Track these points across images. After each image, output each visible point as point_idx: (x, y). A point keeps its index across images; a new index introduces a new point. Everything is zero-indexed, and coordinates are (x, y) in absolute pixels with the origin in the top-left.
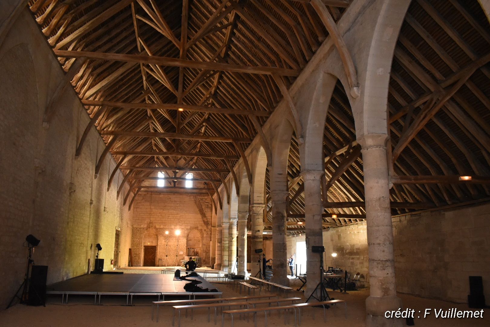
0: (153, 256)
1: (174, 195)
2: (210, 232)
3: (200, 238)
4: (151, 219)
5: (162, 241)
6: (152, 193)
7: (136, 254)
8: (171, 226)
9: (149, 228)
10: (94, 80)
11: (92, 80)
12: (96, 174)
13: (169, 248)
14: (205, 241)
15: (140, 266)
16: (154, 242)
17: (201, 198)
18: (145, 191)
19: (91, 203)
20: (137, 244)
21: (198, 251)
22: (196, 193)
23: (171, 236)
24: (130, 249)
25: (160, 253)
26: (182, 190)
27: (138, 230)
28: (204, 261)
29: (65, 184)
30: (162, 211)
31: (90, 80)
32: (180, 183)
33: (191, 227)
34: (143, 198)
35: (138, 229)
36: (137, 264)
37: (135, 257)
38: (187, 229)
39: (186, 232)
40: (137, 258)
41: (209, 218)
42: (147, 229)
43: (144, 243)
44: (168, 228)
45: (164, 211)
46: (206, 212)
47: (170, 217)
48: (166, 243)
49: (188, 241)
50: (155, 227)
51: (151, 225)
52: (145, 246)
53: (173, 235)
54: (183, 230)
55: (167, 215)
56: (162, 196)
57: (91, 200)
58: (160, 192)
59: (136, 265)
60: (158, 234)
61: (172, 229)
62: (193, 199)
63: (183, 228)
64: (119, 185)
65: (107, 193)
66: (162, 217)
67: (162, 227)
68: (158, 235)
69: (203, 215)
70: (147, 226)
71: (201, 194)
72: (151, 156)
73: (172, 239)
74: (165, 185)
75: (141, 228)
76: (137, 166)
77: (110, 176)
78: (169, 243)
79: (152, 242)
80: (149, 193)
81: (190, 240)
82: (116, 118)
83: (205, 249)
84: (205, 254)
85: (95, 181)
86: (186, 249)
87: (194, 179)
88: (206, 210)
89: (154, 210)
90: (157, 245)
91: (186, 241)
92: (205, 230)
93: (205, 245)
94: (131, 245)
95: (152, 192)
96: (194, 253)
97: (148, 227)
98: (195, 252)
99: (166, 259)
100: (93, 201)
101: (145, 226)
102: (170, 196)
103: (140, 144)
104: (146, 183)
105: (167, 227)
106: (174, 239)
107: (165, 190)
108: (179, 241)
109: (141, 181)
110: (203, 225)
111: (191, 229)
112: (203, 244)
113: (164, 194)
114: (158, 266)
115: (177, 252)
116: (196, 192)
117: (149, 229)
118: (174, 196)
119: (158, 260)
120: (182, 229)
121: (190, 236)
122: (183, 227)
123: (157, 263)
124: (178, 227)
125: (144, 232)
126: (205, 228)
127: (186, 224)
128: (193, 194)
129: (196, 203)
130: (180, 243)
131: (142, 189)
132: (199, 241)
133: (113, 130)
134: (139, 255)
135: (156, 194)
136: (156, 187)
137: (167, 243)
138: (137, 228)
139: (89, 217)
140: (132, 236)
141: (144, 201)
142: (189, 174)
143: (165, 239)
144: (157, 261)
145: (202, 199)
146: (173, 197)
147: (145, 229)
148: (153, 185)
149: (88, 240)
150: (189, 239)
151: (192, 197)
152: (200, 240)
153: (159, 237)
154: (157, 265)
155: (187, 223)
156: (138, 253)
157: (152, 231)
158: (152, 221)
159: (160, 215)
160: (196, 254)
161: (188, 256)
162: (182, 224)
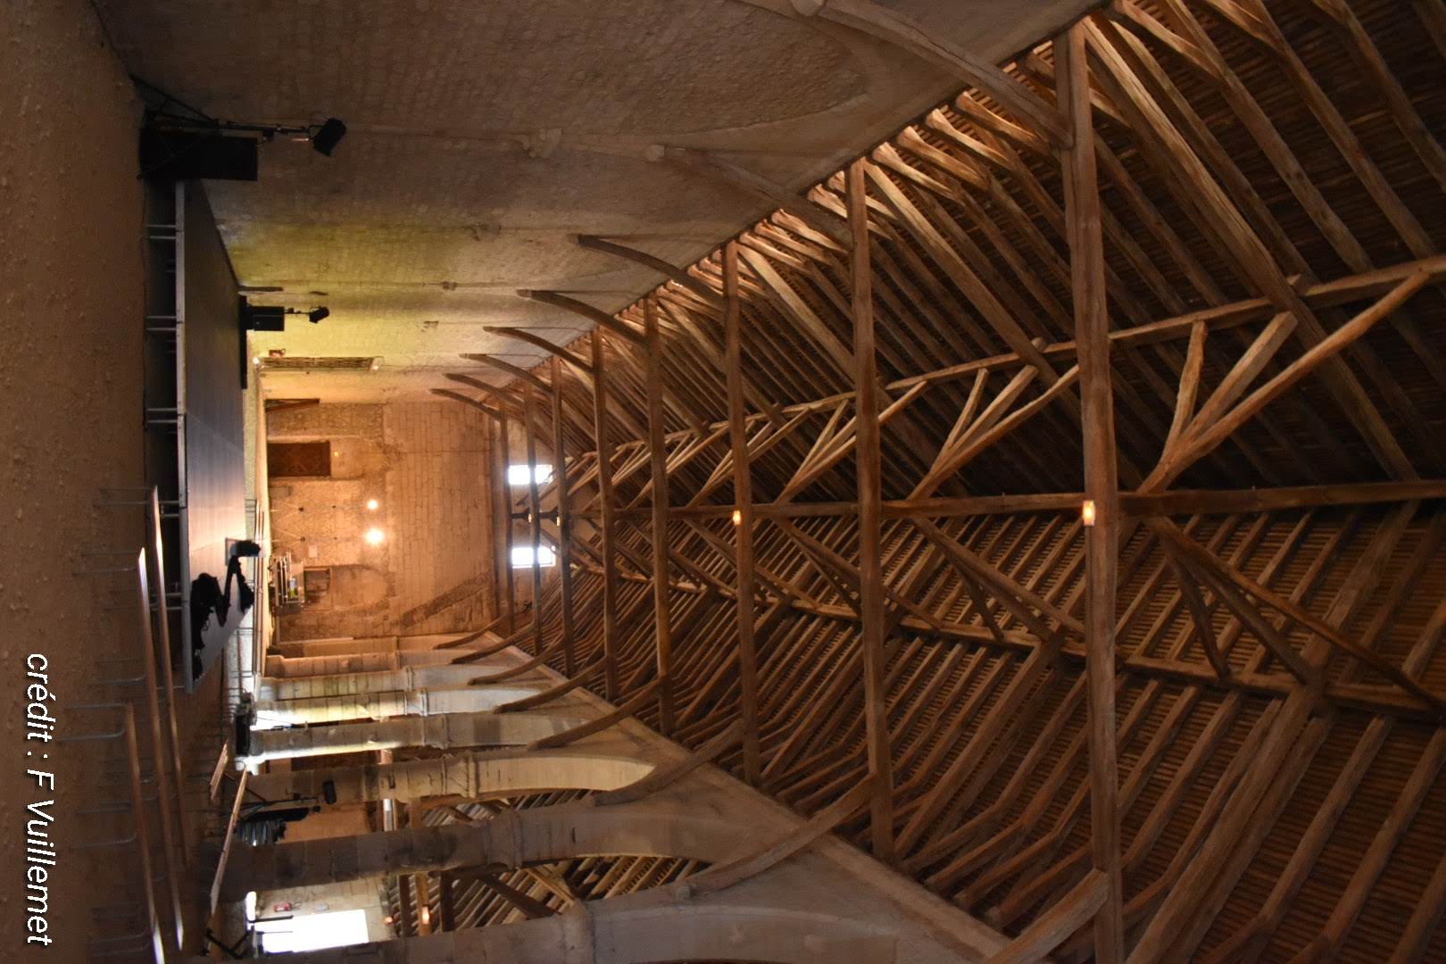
0: (301, 470)
1: (488, 516)
2: (380, 634)
3: (361, 605)
4: (411, 457)
5: (348, 493)
6: (488, 453)
7: (303, 420)
9: (384, 452)
10: (793, 271)
11: (793, 265)
12: (530, 294)
13: (328, 516)
14: (352, 620)
15: (268, 433)
16: (343, 469)
17: (484, 597)
18: (492, 433)
19: (446, 285)
20: (333, 422)
21: (322, 601)
22: (497, 581)
23: (363, 518)
24: (316, 401)
25: (309, 489)
26: (503, 539)
27: (374, 421)
28: (291, 624)
29: (496, 212)
31: (793, 261)
32: (524, 531)
34: (471, 428)
35: (379, 420)
36: (272, 424)
37: (296, 417)
38: (386, 565)
39: (377, 562)
40: (292, 424)
41: (425, 627)
42: (379, 445)
44: (388, 506)
45: (436, 492)
46: (443, 615)
48: (339, 504)
50: (386, 469)
51: (394, 456)
52: (328, 443)
53: (366, 523)
54: (382, 553)
55: (426, 500)
56: (481, 480)
57: (455, 285)
58: (493, 474)
59: (270, 422)
60: (367, 478)
61: (386, 518)
62: (478, 573)
63: (390, 551)
64: (504, 359)
65: (479, 327)
66: (418, 486)
67: (390, 489)
68: (363, 480)
69: (434, 608)
70: (388, 446)
71: (496, 595)
72: (596, 439)
73: (355, 521)
74: (514, 487)
75: (381, 426)
76: (565, 405)
77: (529, 332)
78: (340, 514)
79: (342, 463)
80: (488, 442)
81: (354, 576)
82: (695, 339)
83: (328, 622)
84: (313, 622)
85: (510, 292)
86: (324, 564)
87: (537, 571)
88: (447, 615)
89: (437, 460)
92: (386, 618)
93: (341, 621)
94: (330, 404)
95: (492, 451)
96: (314, 591)
98: (317, 595)
99: (291, 509)
100: (453, 289)
101: (389, 441)
102: (484, 503)
103: (627, 406)
104: (516, 433)
105: (391, 503)
106: (355, 527)
107: (500, 488)
109: (521, 416)
110: (402, 612)
111: (388, 576)
112: (342, 615)
113: (486, 486)
114: (270, 487)
115: (317, 540)
116: (500, 580)
117: (380, 451)
118: (483, 515)
119: (289, 484)
120: (386, 549)
121: (366, 573)
122: (392, 551)
123: (278, 482)
124: (392, 536)
125: (371, 438)
126: (394, 617)
127: (401, 560)
128: (493, 572)
129: (469, 582)
130: (342, 546)
131: (497, 424)
132: (351, 603)
133: (661, 331)
134: (301, 429)
135: (485, 464)
136: (506, 464)
137: (343, 509)
138: (381, 416)
139: (407, 281)
140: (356, 405)
141: (464, 429)
142: (554, 556)
143: (352, 501)
144: (284, 483)
145: (479, 600)
146: (482, 513)
147: (380, 439)
148: (512, 453)
149: (340, 283)
151: (484, 570)
152: (358, 605)
153: (357, 482)
154: (273, 483)
155: (405, 562)
156: (306, 424)
157: (375, 462)
158: (404, 458)
159: (425, 479)
160: (312, 597)
161: (305, 573)
162: (401, 546)
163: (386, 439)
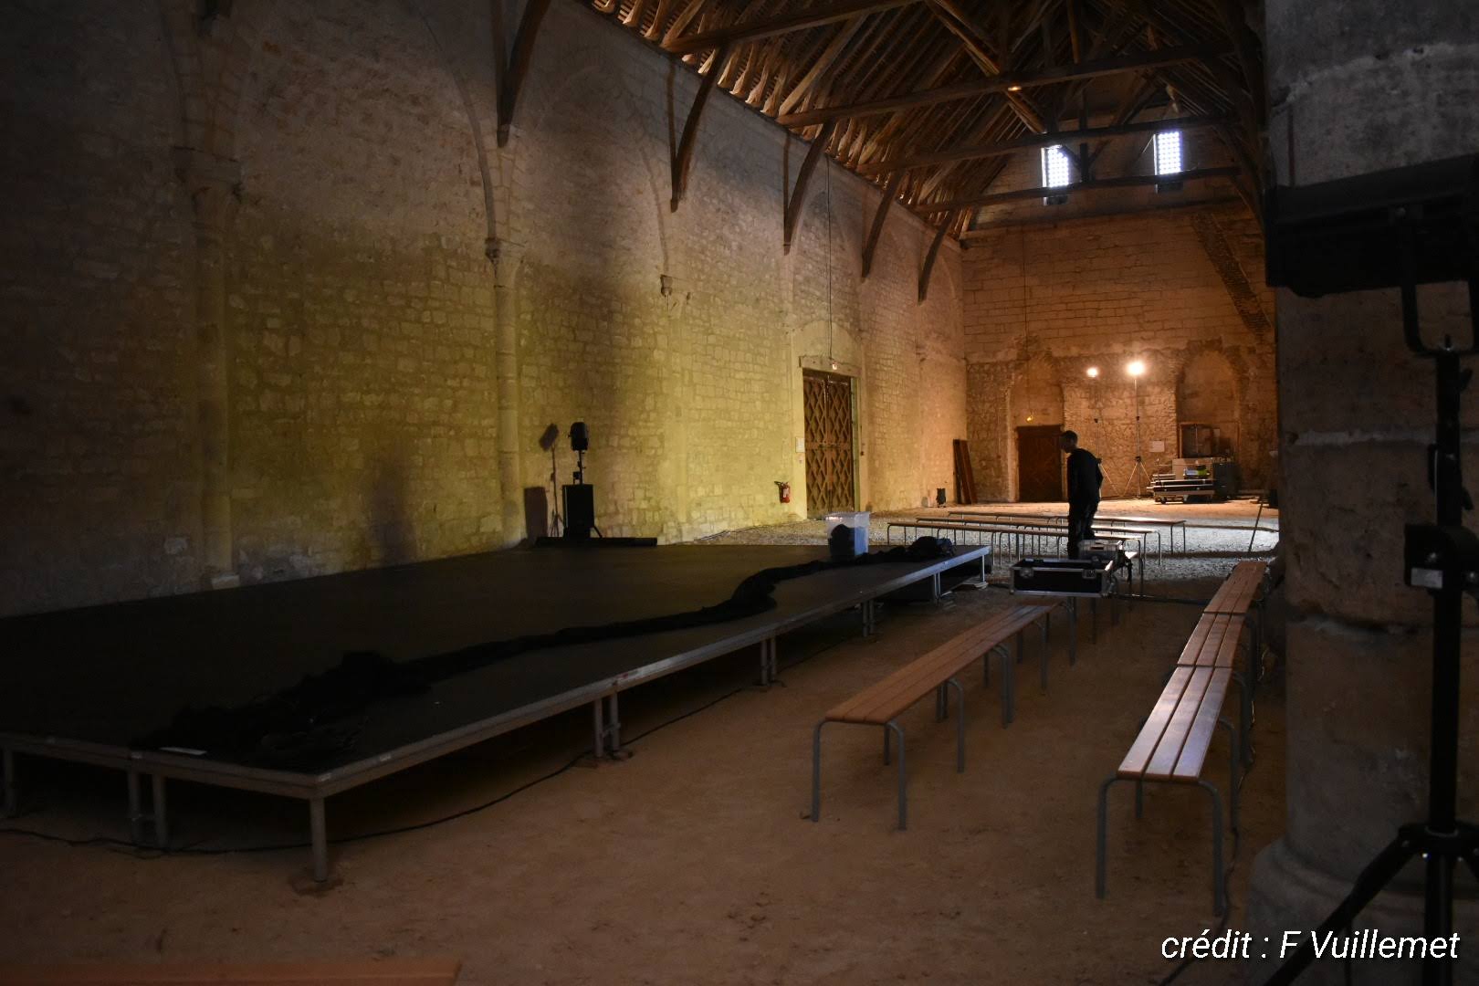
0: (1053, 462)
1: (1110, 220)
3: (1233, 383)
4: (1033, 326)
5: (1080, 404)
6: (1025, 228)
7: (988, 460)
8: (1108, 345)
9: (1028, 359)
13: (1109, 429)
15: (1005, 502)
16: (1051, 410)
17: (1225, 219)
19: (492, 254)
20: (989, 424)
21: (1226, 435)
22: (1203, 203)
23: (1110, 384)
24: (959, 443)
27: (988, 373)
30: (1068, 290)
33: (1189, 343)
35: (986, 367)
37: (985, 468)
38: (1177, 353)
39: (1172, 364)
40: (993, 473)
42: (1017, 367)
43: (1014, 417)
44: (1096, 354)
45: (1079, 292)
46: (1249, 274)
47: (1101, 313)
48: (1095, 413)
49: (1181, 398)
50: (1049, 356)
51: (1032, 348)
52: (1017, 429)
53: (1120, 381)
54: (1160, 359)
55: (1088, 305)
56: (1063, 233)
57: (491, 240)
58: (1054, 218)
59: (989, 498)
60: (1063, 377)
61: (1113, 356)
62: (1190, 230)
63: (1158, 348)
66: (1071, 315)
67: (1074, 351)
68: (1063, 385)
70: (1018, 355)
71: (1221, 203)
73: (1116, 394)
79: (1044, 412)
81: (1195, 394)
83: (1255, 427)
84: (1254, 448)
85: (515, 157)
86: (1174, 432)
88: (1252, 269)
89: (1038, 292)
90: (1063, 424)
91: (1173, 398)
92: (1251, 351)
94: (963, 428)
95: (1023, 222)
96: (1212, 445)
97: (1024, 359)
98: (1218, 440)
101: (1013, 355)
102: (1094, 228)
105: (1092, 349)
106: (1126, 394)
108: (1146, 400)
110: (1243, 329)
111: (1193, 350)
112: (1246, 409)
115: (1141, 442)
116: (1201, 199)
117: (1026, 365)
120: (1155, 352)
121: (1190, 379)
124: (1137, 346)
125: (1010, 377)
126: (1251, 340)
127: (1169, 333)
128: (1189, 210)
129: (1204, 242)
135: (1041, 230)
137: (1100, 409)
138: (982, 365)
141: (997, 261)
143: (1089, 399)
145: (1228, 225)
147: (1011, 365)
150: (1188, 391)
151: (1188, 227)
152: (1234, 388)
153: (1066, 394)
155: (1173, 329)
156: (994, 455)
157: (1041, 371)
158: (1034, 335)
159: (1063, 306)
161: (1185, 456)
162: (1151, 334)
163: (1009, 358)
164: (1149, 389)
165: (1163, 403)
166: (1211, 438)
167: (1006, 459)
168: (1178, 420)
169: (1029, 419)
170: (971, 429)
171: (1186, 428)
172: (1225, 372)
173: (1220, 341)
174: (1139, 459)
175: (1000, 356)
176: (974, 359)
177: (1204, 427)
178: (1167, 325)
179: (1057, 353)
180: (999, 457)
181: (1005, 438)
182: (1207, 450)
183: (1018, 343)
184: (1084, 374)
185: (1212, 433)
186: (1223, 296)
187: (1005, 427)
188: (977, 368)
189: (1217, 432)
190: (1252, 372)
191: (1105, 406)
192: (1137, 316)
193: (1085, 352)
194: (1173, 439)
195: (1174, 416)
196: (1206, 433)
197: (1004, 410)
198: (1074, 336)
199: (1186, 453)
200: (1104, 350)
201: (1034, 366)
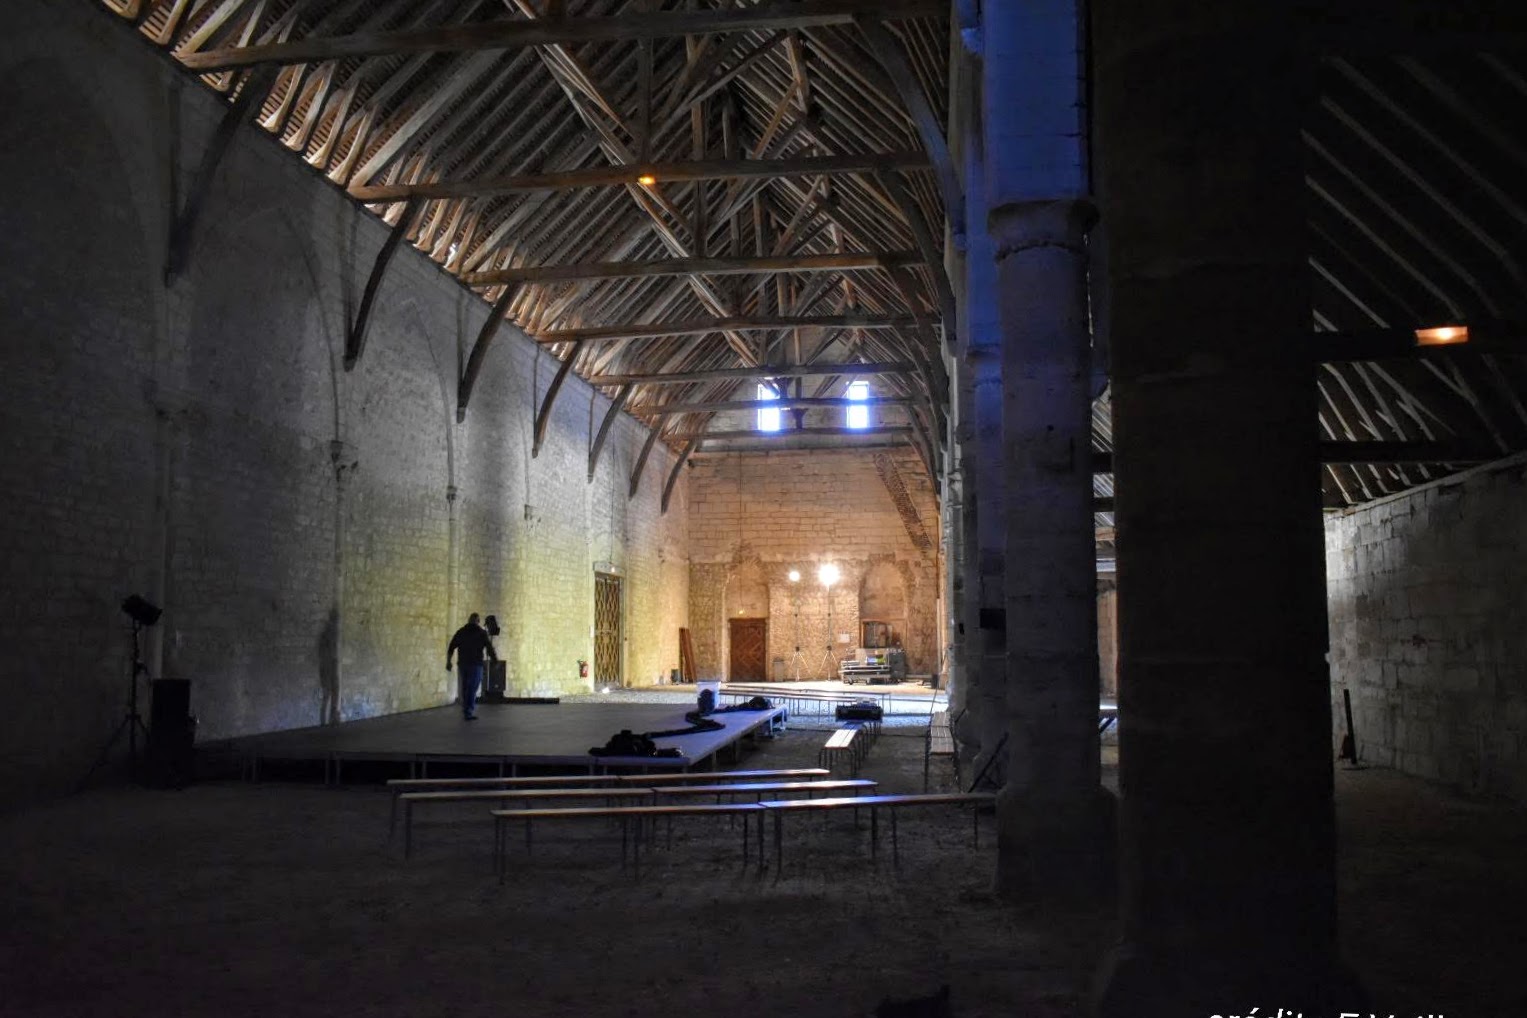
0: (759, 648)
1: (811, 453)
2: (934, 570)
3: (903, 589)
4: (746, 535)
5: (783, 601)
6: (743, 454)
7: (705, 645)
8: (806, 554)
9: (741, 562)
12: (462, 409)
13: (805, 622)
14: (918, 600)
16: (759, 605)
17: (900, 459)
18: (723, 449)
19: (451, 497)
20: (707, 615)
21: (898, 630)
22: (883, 445)
23: (808, 586)
24: (682, 631)
25: (777, 640)
26: (837, 439)
27: (707, 572)
28: (919, 662)
30: (776, 507)
32: (828, 416)
33: (871, 555)
34: (717, 471)
35: (707, 567)
36: (709, 676)
37: (702, 653)
38: (860, 563)
39: (857, 572)
40: (709, 657)
41: (930, 522)
42: (733, 567)
43: (728, 610)
44: (797, 560)
45: (784, 509)
46: (917, 504)
47: (802, 528)
48: (794, 610)
49: (863, 600)
50: (759, 561)
51: (745, 553)
52: (732, 621)
53: (815, 584)
54: (848, 566)
55: (793, 521)
56: (773, 460)
57: (451, 487)
58: (767, 447)
59: (706, 679)
60: (768, 580)
61: (811, 563)
62: (873, 465)
63: (847, 558)
65: (535, 462)
66: (777, 527)
67: (779, 558)
68: (770, 585)
69: (910, 514)
70: (734, 558)
71: (897, 446)
73: (812, 594)
74: (782, 424)
75: (713, 565)
78: (804, 609)
79: (753, 606)
80: (732, 453)
81: (873, 597)
83: (919, 626)
84: (918, 640)
86: (857, 627)
87: (874, 401)
88: (919, 500)
89: (752, 508)
90: (768, 618)
91: (857, 599)
92: (917, 564)
93: (919, 612)
94: (689, 618)
95: (741, 449)
96: (887, 638)
97: (738, 561)
98: (891, 635)
99: (797, 660)
100: (455, 489)
101: (728, 558)
102: (796, 458)
104: (723, 423)
105: (794, 556)
106: (819, 594)
107: (783, 440)
108: (836, 600)
109: (697, 420)
110: (912, 546)
111: (873, 562)
112: (912, 610)
113: (778, 456)
114: (773, 681)
115: (832, 634)
116: (881, 444)
118: (813, 459)
119: (771, 661)
120: (843, 562)
121: (870, 584)
122: (847, 556)
123: (770, 673)
124: (830, 556)
125: (726, 576)
126: (917, 556)
127: (853, 548)
128: (871, 449)
129: (883, 477)
130: (838, 609)
131: (708, 443)
132: (901, 600)
134: (714, 648)
135: (755, 456)
136: (759, 434)
137: (799, 607)
138: (702, 565)
139: (447, 537)
140: (691, 591)
141: (718, 479)
142: (855, 383)
143: (791, 596)
144: (770, 665)
145: (903, 464)
146: (810, 462)
147: (727, 566)
148: (744, 427)
149: (450, 604)
150: (868, 594)
151: (870, 458)
152: (904, 593)
153: (772, 592)
154: (770, 677)
155: (856, 544)
156: (710, 642)
157: (751, 572)
158: (747, 542)
159: (771, 520)
160: (893, 640)
161: (865, 647)
162: (840, 547)
163: (726, 560)
164: (839, 591)
165: (849, 603)
166: (885, 633)
167: (720, 645)
168: (860, 618)
169: (741, 612)
170: (692, 618)
171: (866, 624)
172: (898, 580)
173: (894, 555)
174: (829, 648)
175: (719, 558)
176: (696, 560)
177: (880, 623)
178: (854, 540)
179: (766, 558)
180: (715, 643)
181: (720, 628)
182: (882, 642)
183: (733, 549)
184: (786, 577)
185: (886, 628)
186: (897, 519)
187: (720, 619)
188: (698, 567)
189: (890, 628)
190: (918, 580)
191: (803, 604)
192: (829, 532)
193: (788, 559)
194: (856, 633)
195: (857, 613)
196: (881, 628)
197: (720, 605)
198: (780, 545)
199: (867, 645)
200: (803, 558)
201: (745, 567)
